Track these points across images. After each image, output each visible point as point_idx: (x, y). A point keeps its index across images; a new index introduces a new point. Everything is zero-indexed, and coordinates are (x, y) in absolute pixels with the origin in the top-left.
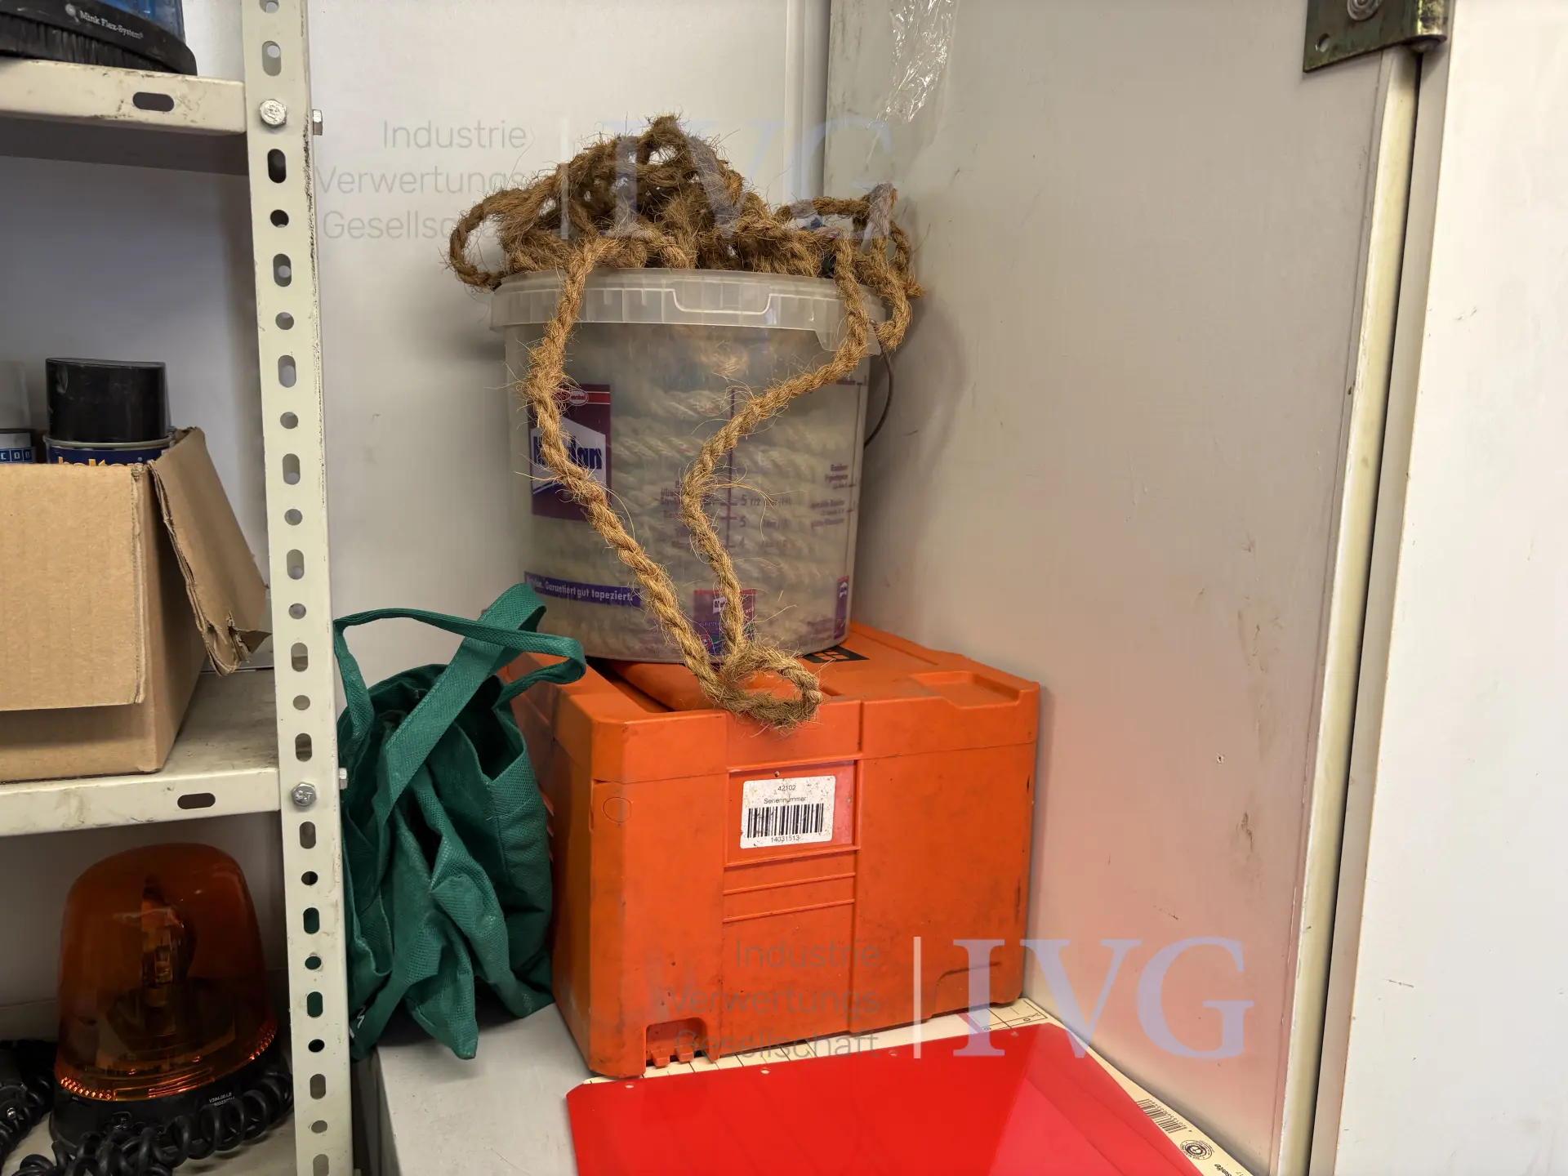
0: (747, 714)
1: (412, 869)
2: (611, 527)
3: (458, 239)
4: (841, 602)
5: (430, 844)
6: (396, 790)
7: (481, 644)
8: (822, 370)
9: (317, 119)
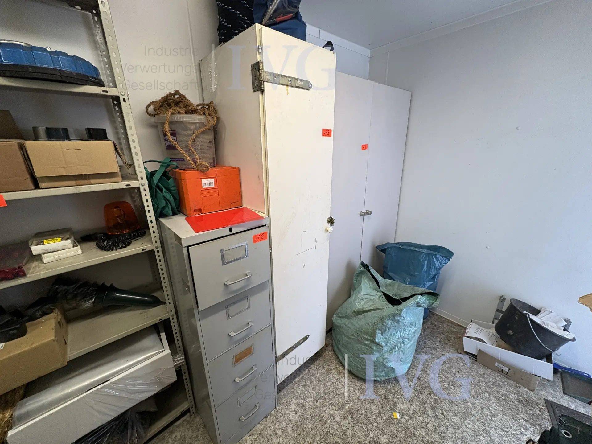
0: (201, 171)
1: (159, 193)
2: (179, 148)
3: (147, 109)
4: (214, 160)
5: (161, 191)
6: (155, 184)
7: (164, 164)
8: (205, 128)
9: (128, 93)
